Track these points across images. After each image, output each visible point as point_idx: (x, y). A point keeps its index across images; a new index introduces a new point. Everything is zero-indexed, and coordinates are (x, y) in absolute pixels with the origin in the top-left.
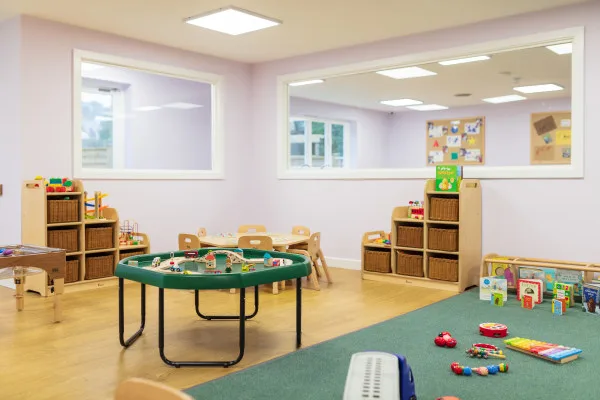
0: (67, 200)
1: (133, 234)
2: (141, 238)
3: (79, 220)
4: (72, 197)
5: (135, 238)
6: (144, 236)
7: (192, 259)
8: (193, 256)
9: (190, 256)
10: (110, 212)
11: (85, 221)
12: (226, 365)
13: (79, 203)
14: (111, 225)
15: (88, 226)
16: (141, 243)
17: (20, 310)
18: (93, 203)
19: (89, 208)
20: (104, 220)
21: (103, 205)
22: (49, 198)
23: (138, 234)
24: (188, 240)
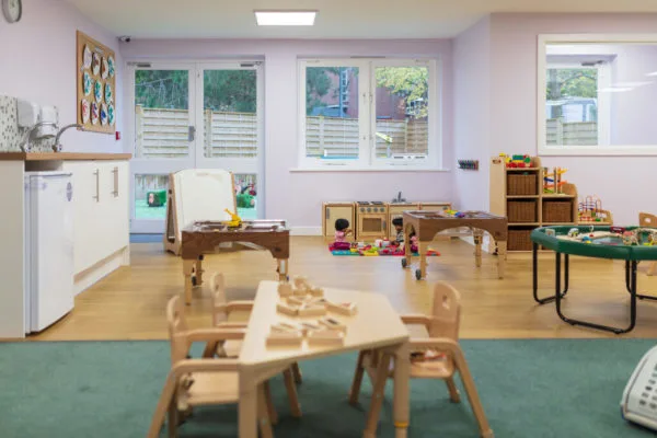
0: (526, 175)
1: (597, 211)
2: (604, 216)
3: (537, 194)
4: (531, 172)
5: (599, 214)
6: (607, 213)
7: (617, 234)
8: (618, 232)
9: (616, 231)
10: (569, 187)
11: (542, 195)
12: (618, 332)
13: (537, 178)
14: (571, 201)
15: (545, 200)
16: (604, 220)
17: (478, 266)
18: (552, 178)
19: (549, 183)
20: (563, 195)
21: (562, 180)
22: (509, 173)
23: (602, 212)
24: (648, 220)
